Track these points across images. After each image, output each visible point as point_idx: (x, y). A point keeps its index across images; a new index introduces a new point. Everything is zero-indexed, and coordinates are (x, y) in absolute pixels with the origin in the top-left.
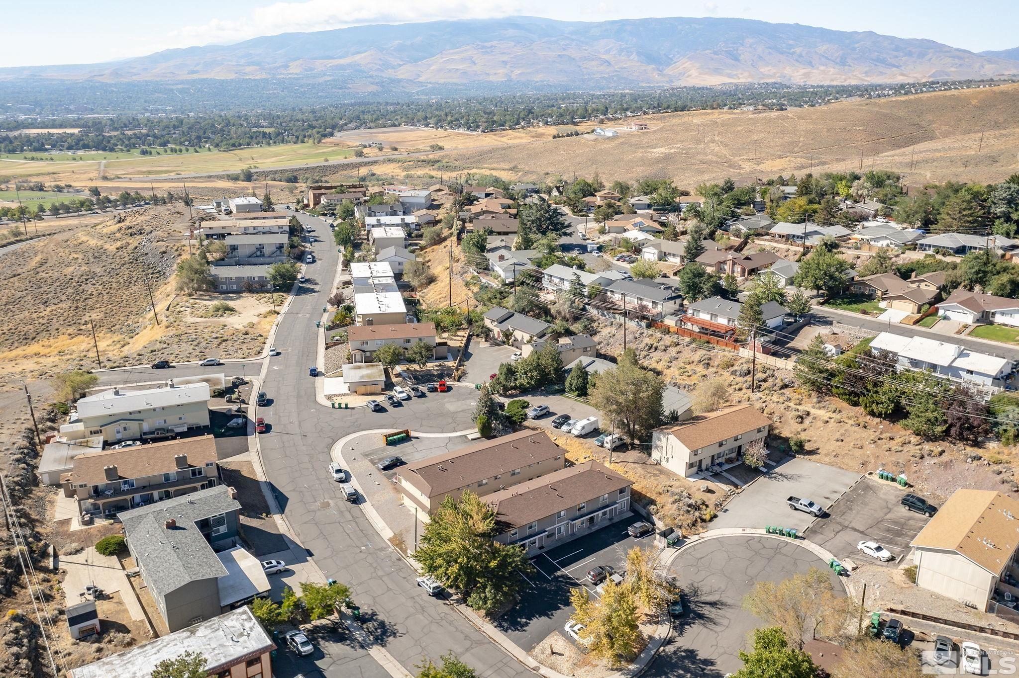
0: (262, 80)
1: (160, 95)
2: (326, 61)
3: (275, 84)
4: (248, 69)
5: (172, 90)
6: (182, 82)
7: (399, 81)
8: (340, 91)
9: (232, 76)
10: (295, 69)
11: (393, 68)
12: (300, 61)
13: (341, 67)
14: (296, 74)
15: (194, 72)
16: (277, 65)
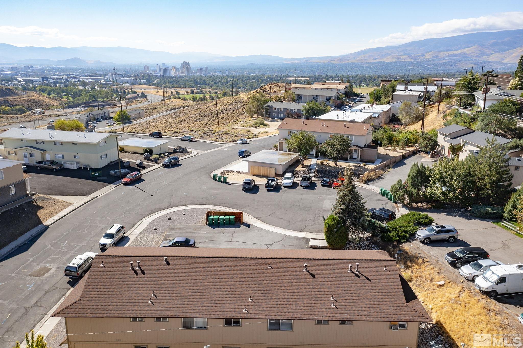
0: (408, 62)
1: (356, 69)
2: (446, 53)
3: (415, 64)
4: (403, 57)
5: (362, 67)
6: (369, 63)
7: (490, 62)
8: (451, 67)
9: (394, 60)
10: (428, 57)
11: (487, 55)
12: (432, 53)
13: (455, 55)
14: (428, 59)
15: (376, 59)
16: (419, 55)
